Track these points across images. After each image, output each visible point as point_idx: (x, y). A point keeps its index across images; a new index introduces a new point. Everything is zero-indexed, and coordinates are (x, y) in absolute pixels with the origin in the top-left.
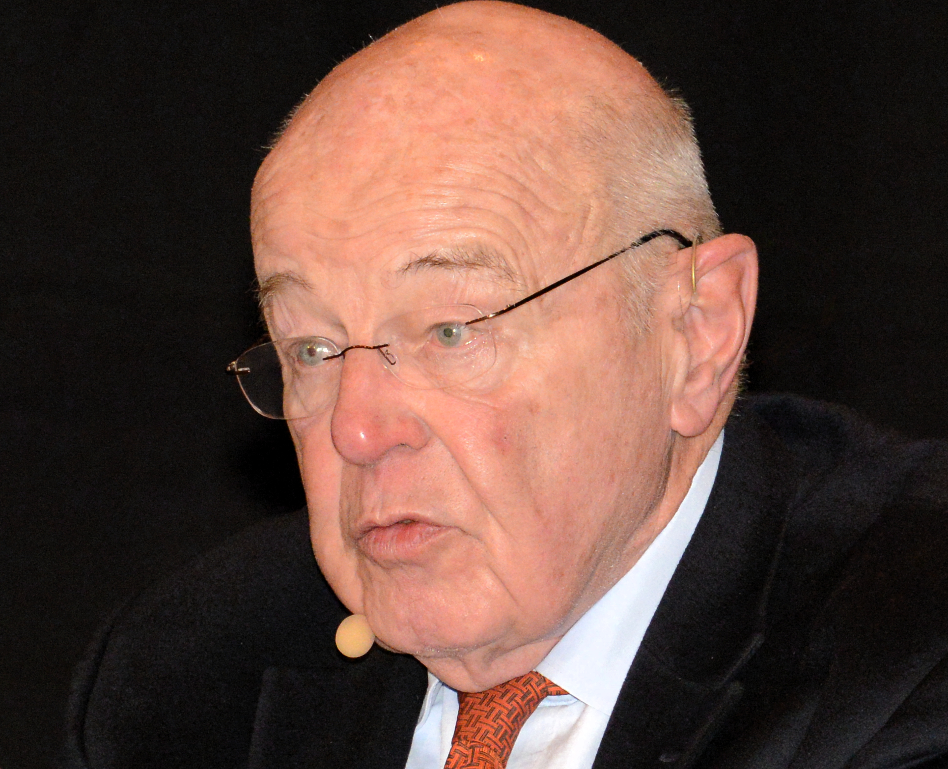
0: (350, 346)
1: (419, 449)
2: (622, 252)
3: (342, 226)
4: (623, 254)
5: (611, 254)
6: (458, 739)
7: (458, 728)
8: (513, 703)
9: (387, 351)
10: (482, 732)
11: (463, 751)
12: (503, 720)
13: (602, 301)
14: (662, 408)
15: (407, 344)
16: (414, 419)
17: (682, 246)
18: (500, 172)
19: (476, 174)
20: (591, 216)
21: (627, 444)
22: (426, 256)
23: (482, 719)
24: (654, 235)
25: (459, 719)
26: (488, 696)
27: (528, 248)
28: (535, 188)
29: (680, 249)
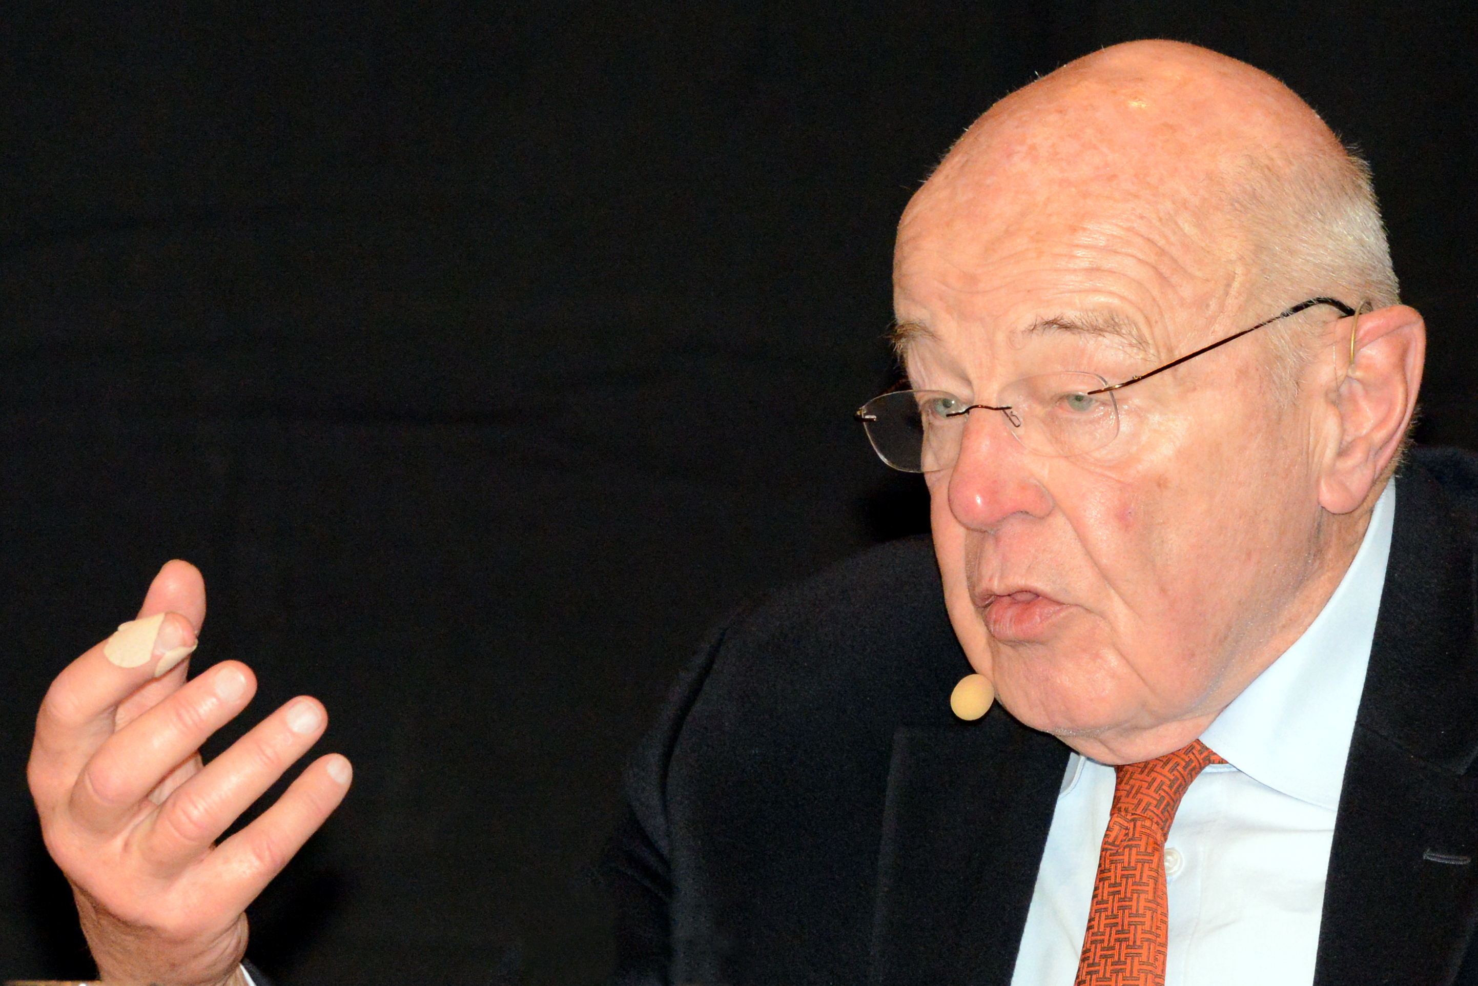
0: (974, 405)
1: (1042, 518)
2: (1269, 322)
3: (971, 279)
4: (1270, 324)
5: (1256, 325)
6: (1118, 810)
7: (1117, 800)
8: (1175, 772)
9: (1012, 412)
10: (1143, 805)
11: (1121, 823)
12: (1165, 791)
13: (1243, 373)
14: (1310, 484)
15: (1034, 406)
16: (1036, 486)
17: (1344, 314)
18: (1138, 234)
19: (1112, 235)
20: (1236, 285)
21: (1266, 520)
22: (1053, 318)
23: (1143, 790)
24: (1307, 305)
25: (1117, 789)
26: (1146, 767)
27: (1162, 316)
28: (1175, 252)
29: (1342, 317)
